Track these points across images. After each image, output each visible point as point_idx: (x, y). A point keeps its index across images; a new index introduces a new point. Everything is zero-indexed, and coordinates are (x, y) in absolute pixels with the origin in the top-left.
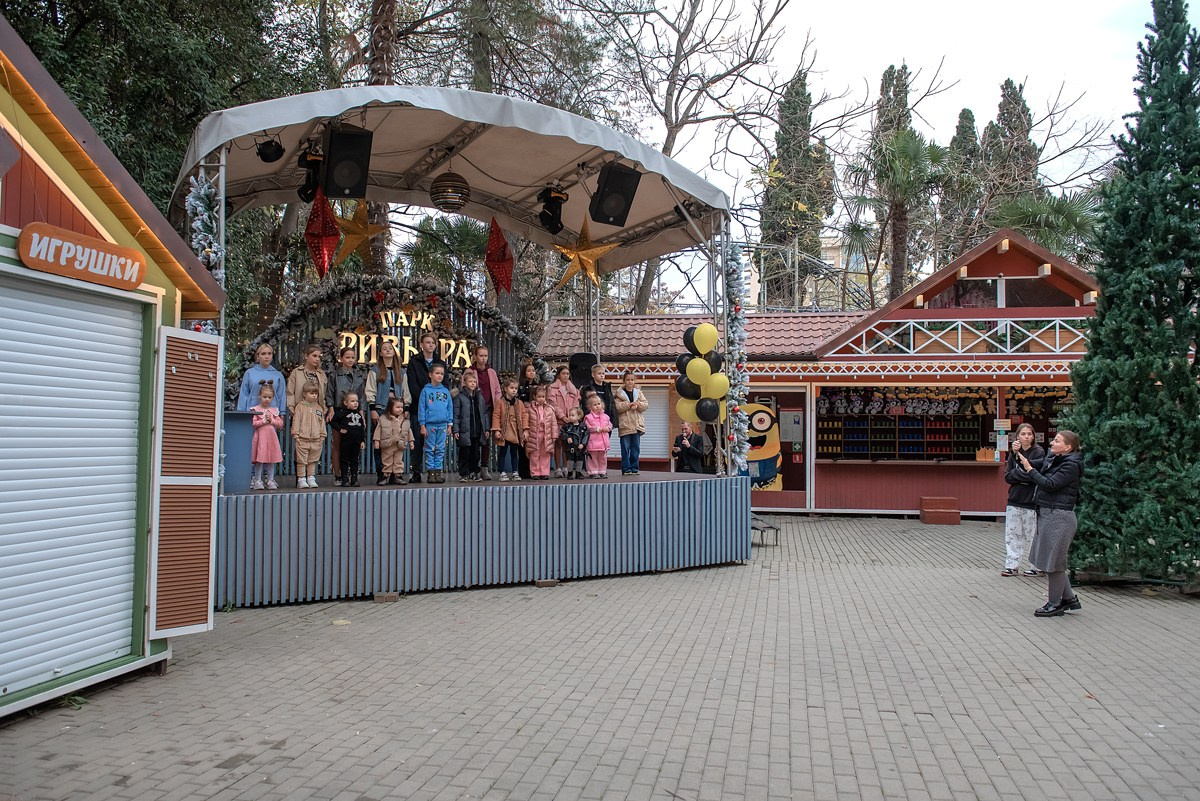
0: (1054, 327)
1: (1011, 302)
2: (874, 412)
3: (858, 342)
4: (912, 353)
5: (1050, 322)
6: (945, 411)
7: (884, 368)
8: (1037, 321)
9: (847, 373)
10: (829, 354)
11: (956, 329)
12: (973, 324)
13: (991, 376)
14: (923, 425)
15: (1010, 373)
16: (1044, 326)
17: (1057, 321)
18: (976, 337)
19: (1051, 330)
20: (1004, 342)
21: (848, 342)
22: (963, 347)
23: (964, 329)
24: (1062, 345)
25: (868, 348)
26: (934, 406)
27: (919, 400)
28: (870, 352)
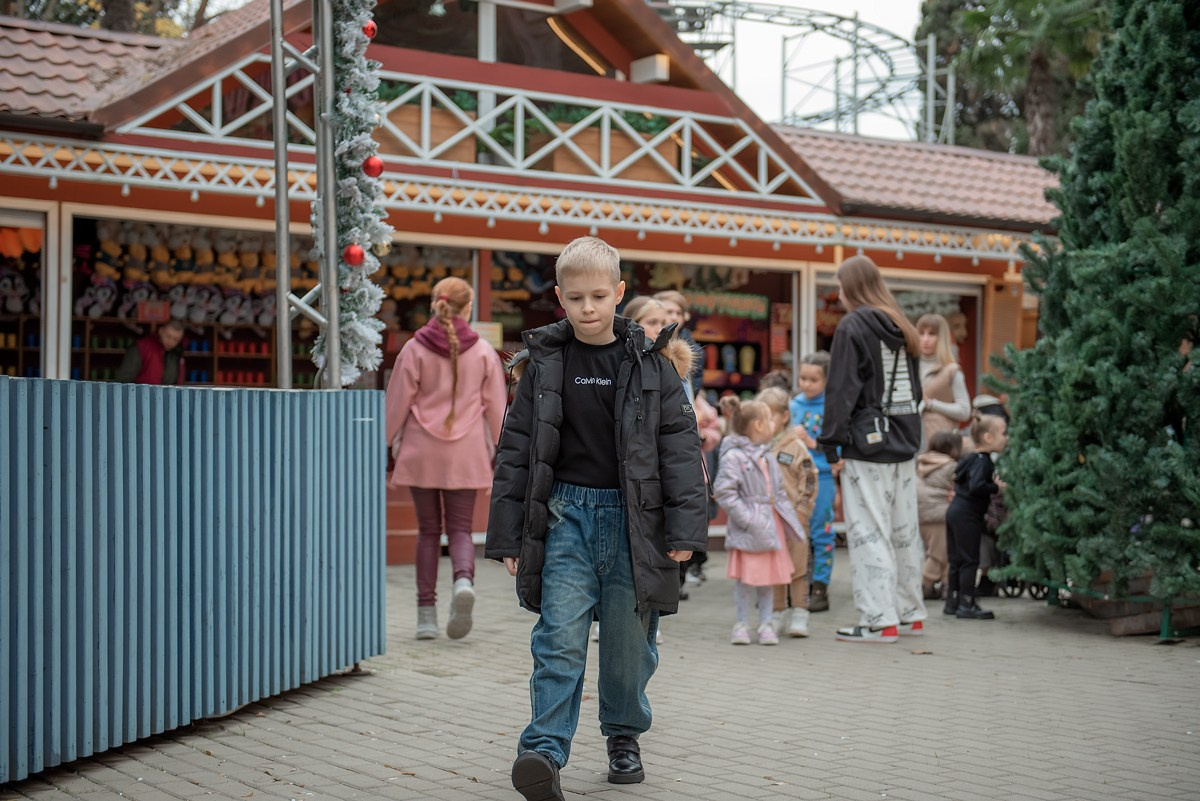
0: (598, 124)
1: (510, 51)
2: (95, 313)
3: (202, 103)
5: (592, 109)
6: (257, 319)
8: (568, 107)
9: (175, 183)
10: (132, 127)
11: (417, 101)
12: (450, 92)
13: (484, 220)
14: (211, 349)
15: (520, 216)
16: (583, 117)
17: (607, 110)
18: (461, 126)
19: (596, 129)
20: (508, 145)
21: (178, 101)
22: (433, 145)
23: (434, 102)
24: (613, 164)
25: (225, 122)
26: (233, 304)
27: (200, 288)
28: (231, 135)
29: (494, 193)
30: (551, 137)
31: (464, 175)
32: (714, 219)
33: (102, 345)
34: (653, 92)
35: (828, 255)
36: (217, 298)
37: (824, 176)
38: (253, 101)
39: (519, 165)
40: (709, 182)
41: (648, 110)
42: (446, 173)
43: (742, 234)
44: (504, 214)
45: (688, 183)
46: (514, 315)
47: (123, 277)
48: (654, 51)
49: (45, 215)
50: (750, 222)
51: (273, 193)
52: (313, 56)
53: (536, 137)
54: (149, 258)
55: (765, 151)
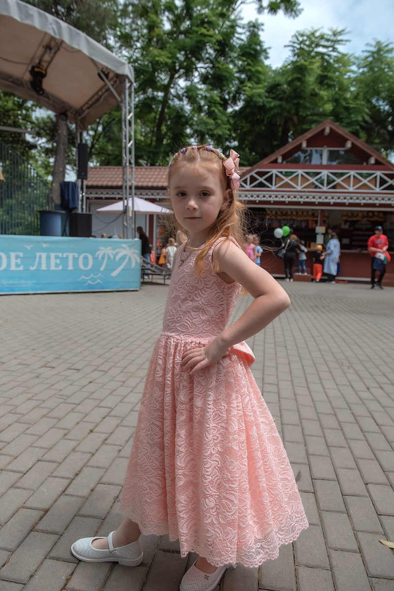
0: (350, 176)
3: (245, 182)
4: (273, 188)
5: (347, 173)
7: (258, 197)
8: (340, 173)
11: (297, 176)
12: (307, 173)
15: (325, 200)
16: (345, 175)
17: (352, 173)
18: (309, 180)
19: (349, 178)
20: (322, 184)
22: (301, 185)
23: (302, 175)
24: (353, 186)
25: (250, 185)
28: (251, 187)
29: (317, 196)
30: (334, 181)
34: (368, 167)
38: (257, 180)
39: (325, 189)
42: (304, 192)
44: (321, 200)
45: (378, 190)
53: (331, 181)
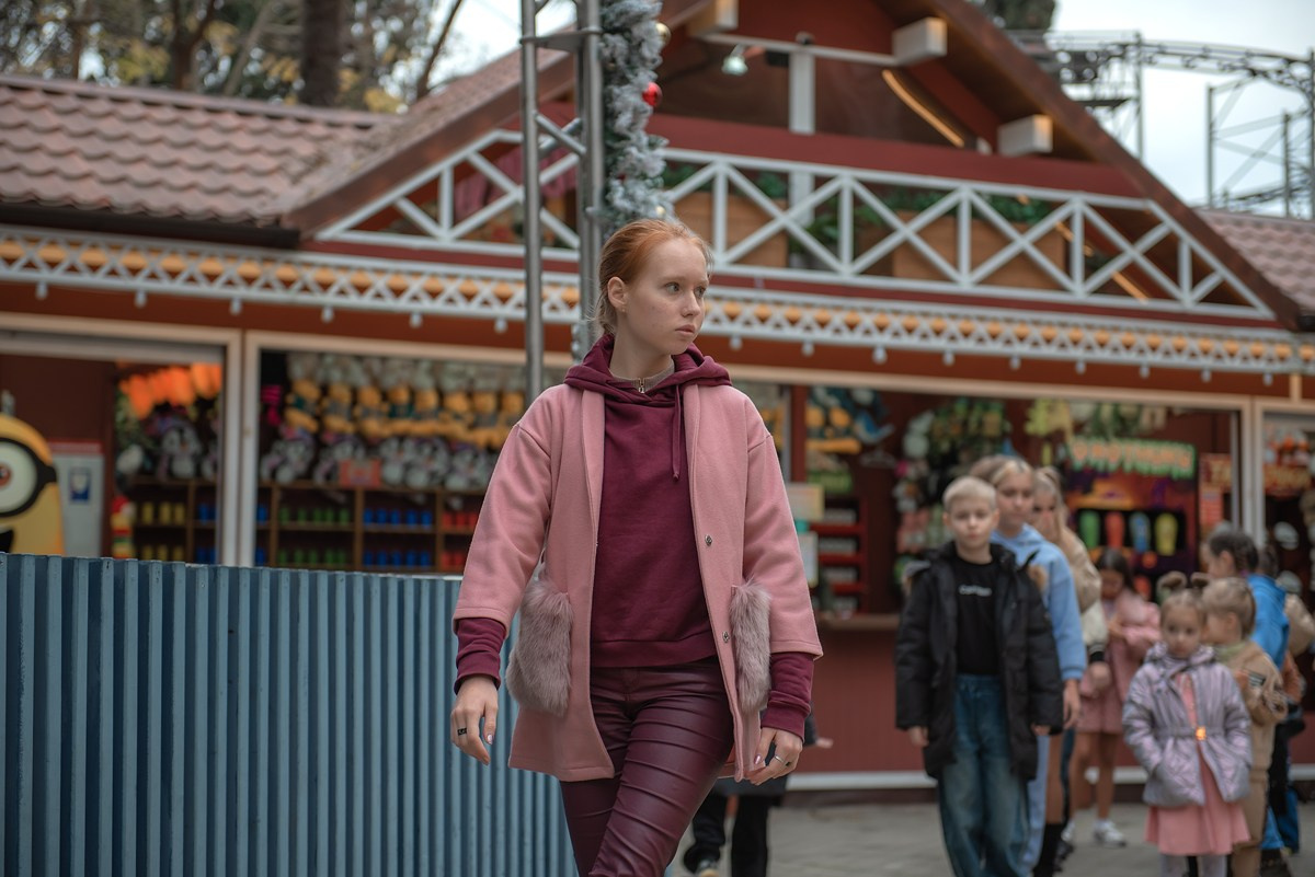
0: (953, 212)
1: (830, 117)
2: (286, 476)
3: (426, 197)
5: (945, 193)
8: (913, 191)
9: (389, 303)
10: (337, 231)
11: (708, 187)
12: (751, 174)
13: (795, 347)
14: (433, 522)
15: (848, 338)
16: (932, 203)
17: (966, 193)
18: (766, 218)
19: (950, 219)
20: (831, 243)
21: (396, 196)
22: (730, 245)
23: (732, 188)
24: (974, 265)
25: (456, 220)
26: (462, 462)
27: (421, 441)
28: (464, 238)
29: (810, 309)
30: (888, 230)
31: (772, 284)
32: (1116, 339)
33: (294, 517)
34: (1031, 168)
35: (1280, 387)
36: (442, 455)
37: (1272, 277)
38: (490, 192)
39: (846, 270)
40: (1110, 288)
41: (1023, 192)
42: (747, 282)
43: (1157, 359)
44: (825, 336)
45: (1079, 289)
46: (839, 474)
47: (322, 428)
48: (1031, 111)
49: (223, 350)
50: (1168, 343)
51: (521, 314)
52: (575, 132)
53: (869, 230)
54: (355, 400)
55: (1188, 244)
